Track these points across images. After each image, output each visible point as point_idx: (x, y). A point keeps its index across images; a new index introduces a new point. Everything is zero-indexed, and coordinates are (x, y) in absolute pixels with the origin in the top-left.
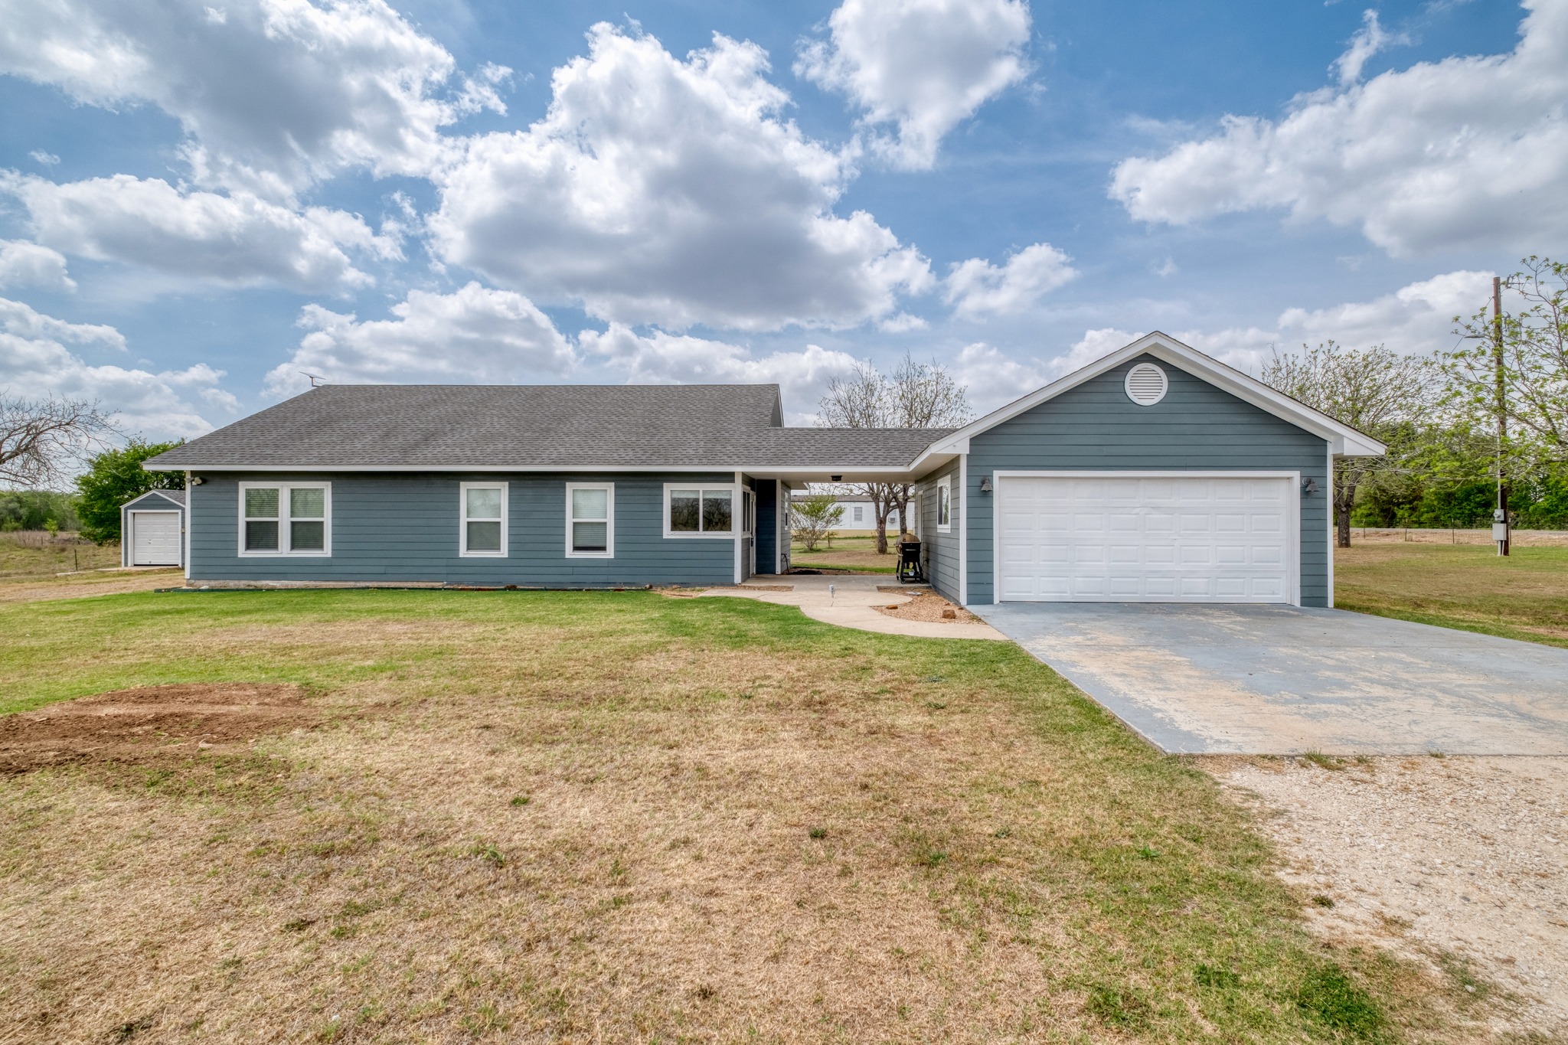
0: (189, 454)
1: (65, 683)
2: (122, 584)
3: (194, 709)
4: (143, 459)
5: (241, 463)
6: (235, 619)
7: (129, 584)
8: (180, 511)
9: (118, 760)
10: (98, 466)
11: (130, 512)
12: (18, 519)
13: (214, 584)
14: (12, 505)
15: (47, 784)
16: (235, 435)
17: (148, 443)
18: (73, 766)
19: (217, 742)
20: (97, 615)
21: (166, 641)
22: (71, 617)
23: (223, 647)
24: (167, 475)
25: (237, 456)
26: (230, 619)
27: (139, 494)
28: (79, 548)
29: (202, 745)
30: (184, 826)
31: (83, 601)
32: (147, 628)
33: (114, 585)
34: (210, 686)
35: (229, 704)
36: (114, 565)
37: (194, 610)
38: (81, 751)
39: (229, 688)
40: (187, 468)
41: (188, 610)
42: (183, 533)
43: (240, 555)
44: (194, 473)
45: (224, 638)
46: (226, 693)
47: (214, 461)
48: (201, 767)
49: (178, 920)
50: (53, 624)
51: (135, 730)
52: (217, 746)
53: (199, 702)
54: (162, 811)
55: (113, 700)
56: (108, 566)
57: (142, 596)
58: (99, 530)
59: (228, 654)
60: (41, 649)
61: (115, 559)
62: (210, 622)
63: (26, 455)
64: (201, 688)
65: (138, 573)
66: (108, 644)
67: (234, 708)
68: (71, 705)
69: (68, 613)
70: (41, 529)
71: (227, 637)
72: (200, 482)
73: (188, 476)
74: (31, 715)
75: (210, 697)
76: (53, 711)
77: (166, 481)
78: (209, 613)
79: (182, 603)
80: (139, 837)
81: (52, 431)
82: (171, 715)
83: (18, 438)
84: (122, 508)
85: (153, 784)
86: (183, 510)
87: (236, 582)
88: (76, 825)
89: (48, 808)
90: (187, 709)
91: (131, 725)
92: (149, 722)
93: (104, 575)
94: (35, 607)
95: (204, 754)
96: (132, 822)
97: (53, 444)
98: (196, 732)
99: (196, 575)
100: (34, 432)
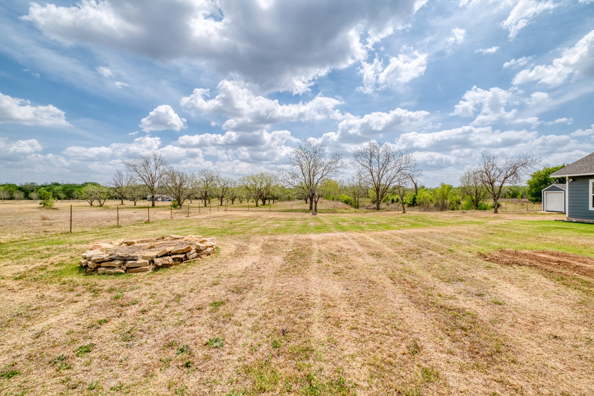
0: (568, 170)
1: (528, 245)
2: (543, 217)
3: (572, 262)
4: (549, 173)
5: (590, 172)
6: (588, 234)
7: (545, 217)
8: (563, 192)
9: (546, 270)
10: (533, 176)
11: (545, 192)
12: (510, 195)
13: (578, 220)
14: (508, 190)
15: (527, 270)
16: (587, 161)
17: (551, 167)
18: (534, 268)
19: (581, 275)
20: (536, 226)
21: (560, 238)
22: (528, 226)
23: (583, 243)
24: (559, 179)
25: (588, 169)
26: (586, 234)
27: (548, 186)
28: (528, 204)
29: (575, 274)
30: (570, 295)
31: (531, 221)
32: (553, 232)
33: (540, 217)
34: (578, 256)
35: (586, 264)
36: (539, 211)
37: (570, 229)
38: (535, 264)
39: (586, 258)
40: (567, 176)
41: (567, 228)
42: (565, 200)
43: (590, 209)
44: (569, 177)
45: (583, 240)
46: (585, 260)
47: (578, 172)
48: (575, 280)
49: (570, 319)
50: (523, 227)
51: (551, 263)
52: (581, 276)
53: (574, 260)
54: (562, 288)
55: (544, 253)
56: (537, 211)
57: (550, 222)
58: (534, 198)
59: (585, 246)
60: (521, 234)
61: (540, 208)
62: (577, 234)
63: (513, 175)
64: (574, 256)
65: (548, 214)
66: (540, 236)
67: (588, 265)
68: (531, 251)
69: (527, 224)
70: (516, 198)
71: (585, 241)
72: (572, 180)
73: (567, 179)
74: (521, 251)
75: (578, 260)
76: (526, 252)
77: (557, 180)
78: (577, 231)
79: (565, 225)
80: (555, 293)
81: (520, 167)
82: (563, 262)
83: (511, 170)
84: (542, 191)
85: (558, 280)
86: (565, 191)
87: (588, 220)
88: (536, 283)
89: (528, 276)
90: (569, 261)
91: (550, 261)
92: (556, 262)
93: (536, 214)
94: (518, 222)
95: (576, 277)
96: (552, 288)
97: (521, 171)
98: (573, 269)
99: (570, 216)
100: (515, 168)
